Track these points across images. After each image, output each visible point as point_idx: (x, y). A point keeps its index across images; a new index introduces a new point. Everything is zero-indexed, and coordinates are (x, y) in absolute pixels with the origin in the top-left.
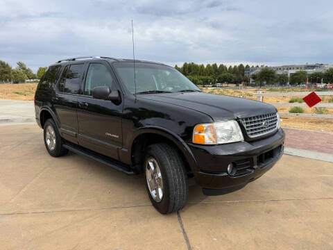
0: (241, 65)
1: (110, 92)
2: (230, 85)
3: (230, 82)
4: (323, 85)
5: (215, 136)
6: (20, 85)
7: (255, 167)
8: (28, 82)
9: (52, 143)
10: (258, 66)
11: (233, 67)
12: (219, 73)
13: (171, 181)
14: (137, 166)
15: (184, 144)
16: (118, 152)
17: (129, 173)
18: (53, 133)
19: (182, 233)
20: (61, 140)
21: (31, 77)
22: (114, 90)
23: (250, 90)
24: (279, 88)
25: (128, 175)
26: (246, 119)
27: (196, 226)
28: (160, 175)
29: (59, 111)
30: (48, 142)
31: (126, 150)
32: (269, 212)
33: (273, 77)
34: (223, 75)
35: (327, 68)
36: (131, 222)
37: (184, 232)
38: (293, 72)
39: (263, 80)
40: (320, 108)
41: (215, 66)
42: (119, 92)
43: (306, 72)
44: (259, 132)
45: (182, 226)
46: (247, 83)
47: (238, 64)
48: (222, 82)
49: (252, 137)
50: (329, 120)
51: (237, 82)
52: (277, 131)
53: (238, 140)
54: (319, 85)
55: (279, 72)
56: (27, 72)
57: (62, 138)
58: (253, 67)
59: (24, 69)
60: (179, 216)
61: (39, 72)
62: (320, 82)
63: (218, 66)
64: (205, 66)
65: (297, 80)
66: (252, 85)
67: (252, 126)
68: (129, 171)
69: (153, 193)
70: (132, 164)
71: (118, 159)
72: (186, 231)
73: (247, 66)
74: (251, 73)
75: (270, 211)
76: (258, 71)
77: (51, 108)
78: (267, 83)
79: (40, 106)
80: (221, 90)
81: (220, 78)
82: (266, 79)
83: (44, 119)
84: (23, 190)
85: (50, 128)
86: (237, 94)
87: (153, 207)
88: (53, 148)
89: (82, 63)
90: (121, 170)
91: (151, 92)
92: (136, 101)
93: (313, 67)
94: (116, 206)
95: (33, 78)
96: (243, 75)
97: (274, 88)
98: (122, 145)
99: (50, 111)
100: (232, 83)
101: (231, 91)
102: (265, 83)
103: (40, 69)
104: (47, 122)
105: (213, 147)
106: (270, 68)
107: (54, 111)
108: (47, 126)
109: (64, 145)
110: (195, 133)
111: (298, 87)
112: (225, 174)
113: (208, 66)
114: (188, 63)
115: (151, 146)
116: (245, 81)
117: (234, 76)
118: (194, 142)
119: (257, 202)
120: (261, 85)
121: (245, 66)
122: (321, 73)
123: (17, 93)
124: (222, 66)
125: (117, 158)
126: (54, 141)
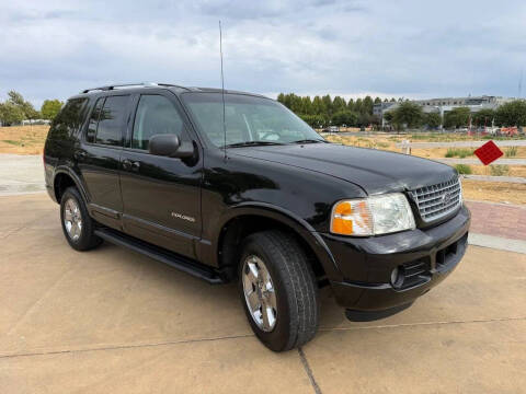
0: (368, 99)
1: (180, 144)
2: (350, 129)
3: (350, 124)
4: (494, 130)
5: (369, 221)
6: (14, 128)
7: (433, 271)
8: (26, 124)
9: (75, 228)
10: (393, 100)
11: (355, 100)
12: (335, 110)
13: (292, 297)
14: (227, 269)
15: (316, 234)
16: (194, 246)
17: (212, 281)
18: (76, 210)
19: (311, 387)
20: (90, 224)
21: (32, 115)
22: (187, 141)
23: (383, 138)
24: (428, 133)
25: (211, 284)
26: (418, 191)
27: (333, 372)
28: (269, 285)
29: (86, 174)
30: (69, 226)
31: (209, 243)
32: (449, 343)
33: (418, 116)
34: (340, 112)
35: (501, 102)
36: (222, 366)
37: (315, 384)
38: (449, 108)
39: (402, 122)
40: (499, 166)
41: (327, 98)
42: (194, 143)
43: (468, 110)
44: (436, 213)
45: (310, 374)
46: (377, 126)
47: (363, 97)
48: (338, 125)
49: (427, 220)
50: (515, 186)
51: (361, 125)
52: (460, 208)
53: (406, 227)
54: (488, 129)
55: (428, 110)
56: (25, 107)
57: (93, 221)
58: (386, 100)
59: (20, 102)
60: (302, 354)
61: (44, 108)
62: (490, 125)
63: (333, 100)
64: (312, 100)
65: (454, 121)
66: (385, 130)
67: (426, 203)
68: (213, 277)
69: (256, 315)
70: (216, 265)
71: (193, 257)
72: (316, 381)
73: (378, 100)
74: (384, 111)
75: (452, 341)
76: (395, 107)
77: (73, 169)
78: (409, 126)
79: (53, 165)
80: (338, 137)
81: (334, 119)
82: (406, 119)
83: (61, 187)
84: (31, 312)
85: (71, 202)
86: (363, 144)
87: (255, 338)
88: (76, 237)
89: (126, 95)
90: (198, 275)
91: (250, 144)
92: (225, 159)
93: (479, 101)
94: (192, 337)
95: (34, 118)
96: (371, 113)
97: (419, 133)
98: (202, 233)
99: (72, 174)
100: (353, 126)
101: (353, 138)
102: (405, 125)
103: (47, 103)
104: (66, 194)
105: (367, 240)
106: (414, 102)
107: (79, 174)
108: (67, 199)
109: (96, 232)
110: (335, 215)
111: (456, 134)
112: (387, 286)
113: (317, 98)
114: (285, 94)
115: (251, 236)
116: (374, 123)
117: (357, 115)
118: (332, 231)
119: (426, 327)
120: (399, 129)
121: (373, 98)
122: (491, 111)
123: (9, 142)
124: (337, 99)
125: (190, 255)
126: (79, 224)
